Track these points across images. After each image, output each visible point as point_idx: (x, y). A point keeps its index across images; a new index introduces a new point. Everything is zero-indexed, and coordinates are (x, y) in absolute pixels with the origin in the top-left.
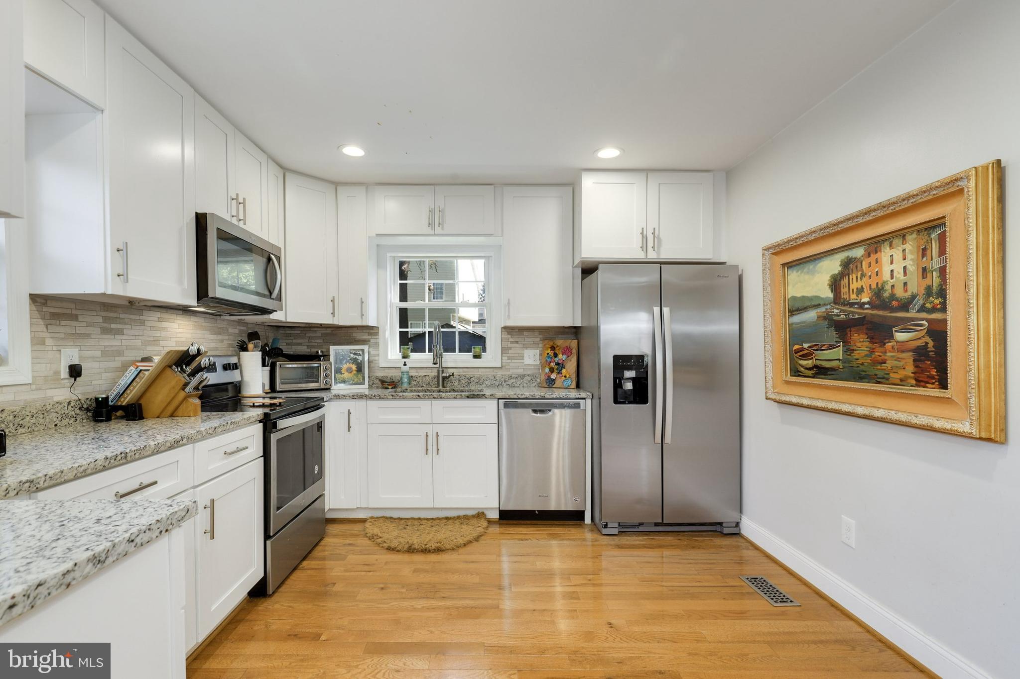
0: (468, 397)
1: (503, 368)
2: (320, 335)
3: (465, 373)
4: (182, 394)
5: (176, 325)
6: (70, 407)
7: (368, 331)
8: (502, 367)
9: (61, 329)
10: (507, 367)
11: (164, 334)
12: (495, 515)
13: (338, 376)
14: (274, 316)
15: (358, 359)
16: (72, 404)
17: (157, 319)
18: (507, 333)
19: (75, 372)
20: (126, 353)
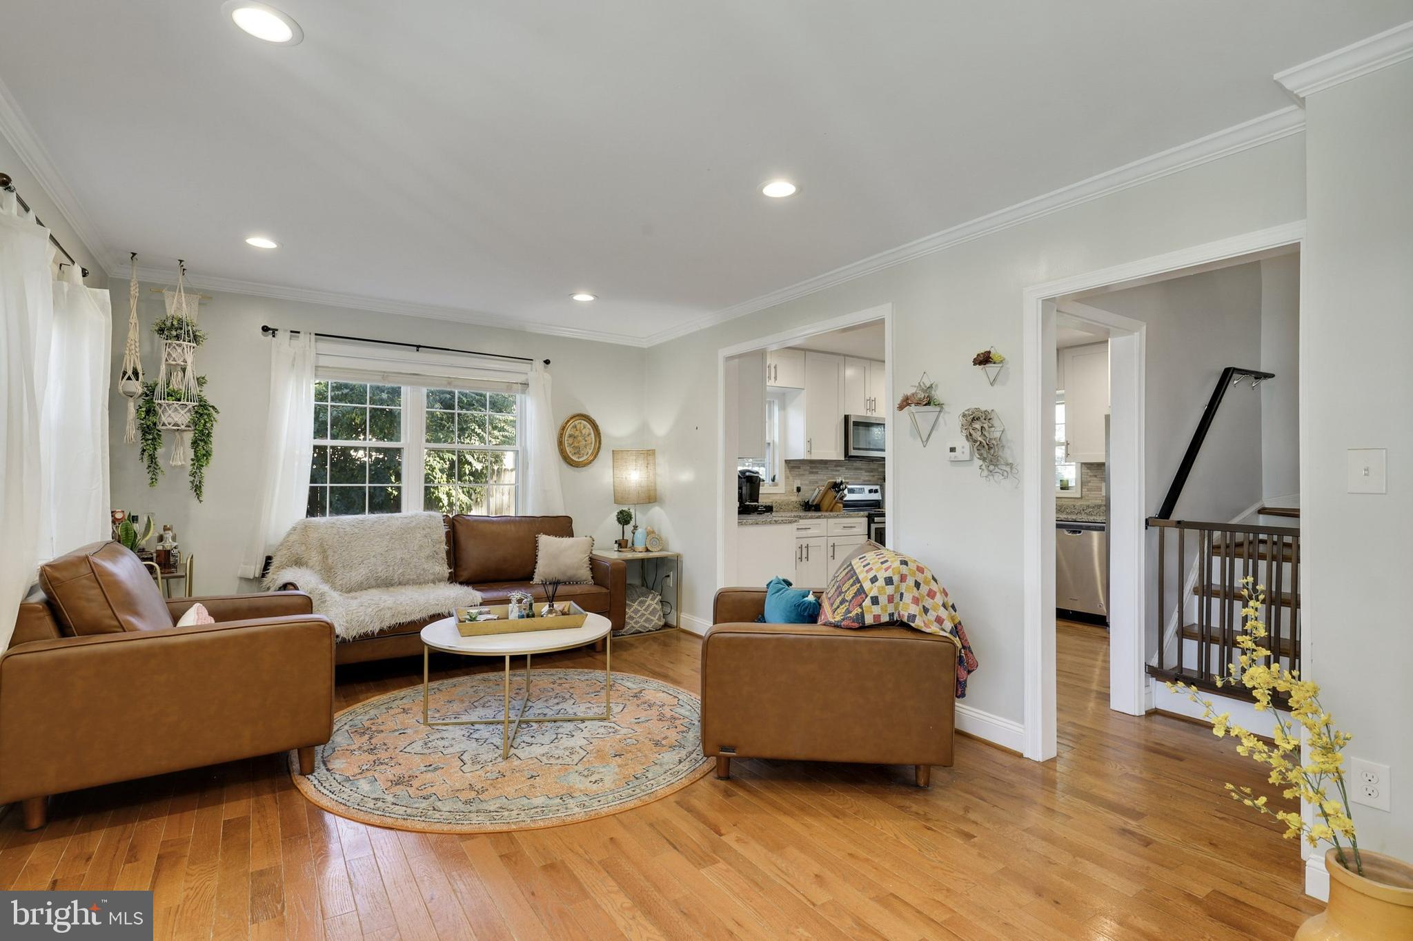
4: (834, 501)
5: (844, 468)
6: (797, 503)
8: (1082, 498)
9: (795, 473)
10: (1086, 498)
11: (837, 473)
18: (1086, 468)
19: (799, 490)
20: (819, 482)
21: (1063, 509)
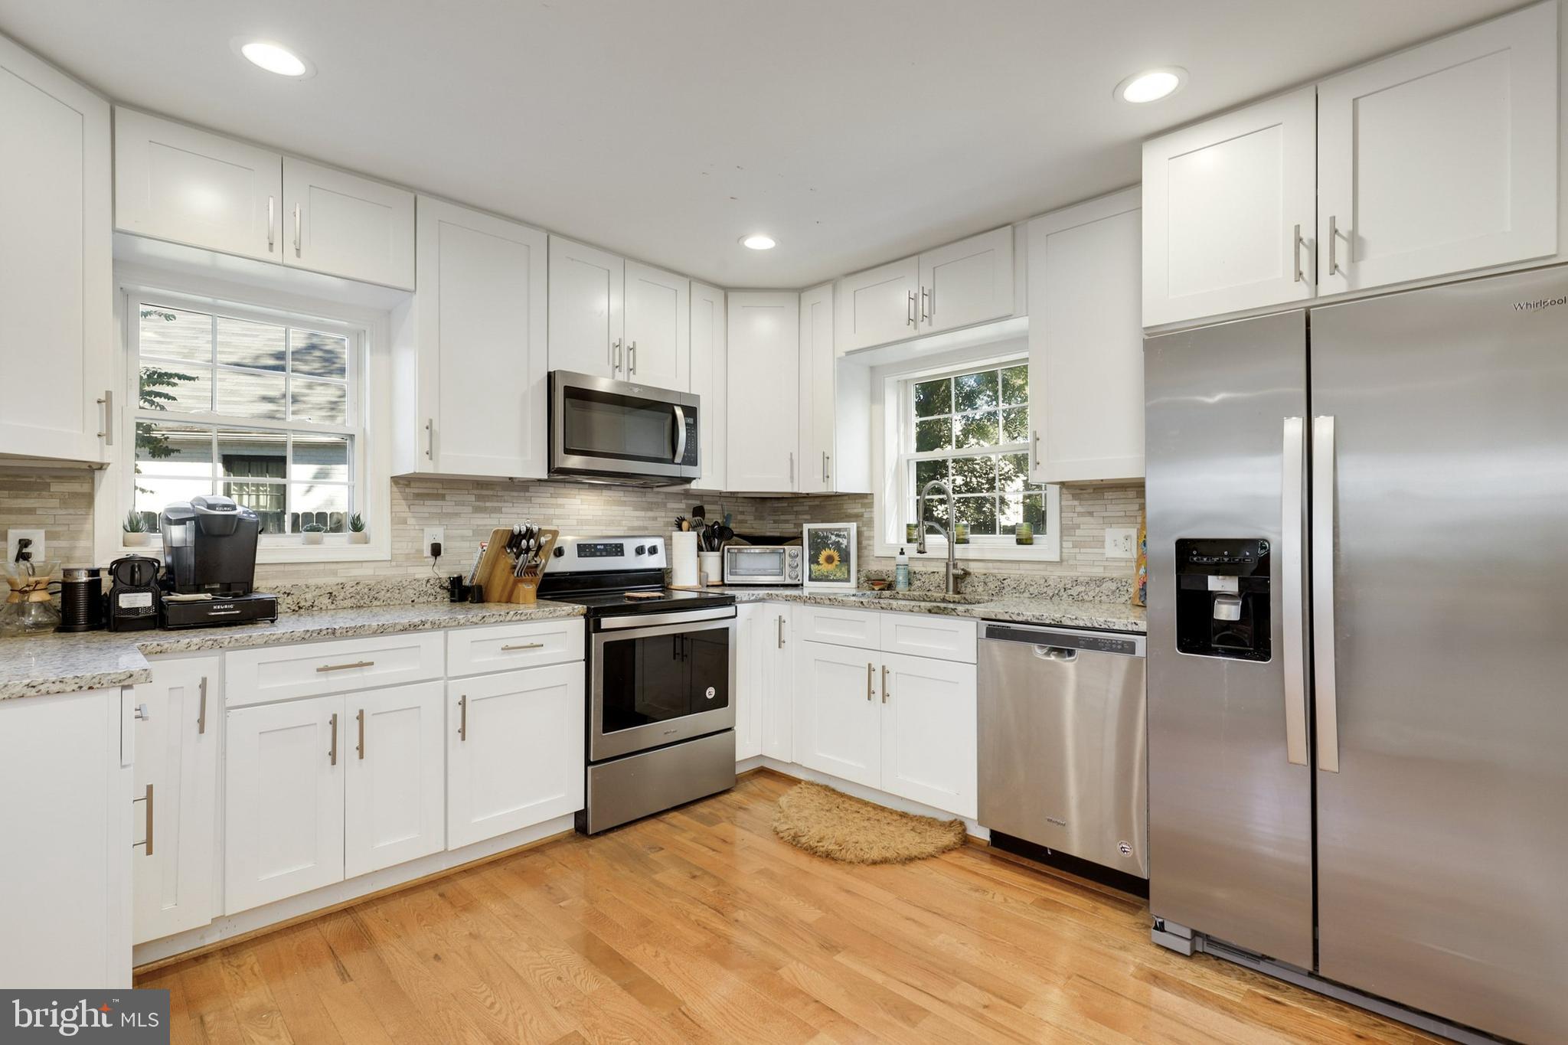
0: (930, 611)
1: (1065, 563)
2: (807, 508)
3: (996, 571)
4: (512, 578)
5: (579, 502)
6: (428, 585)
7: (861, 501)
8: (1062, 561)
9: (425, 509)
10: (1071, 562)
11: (558, 511)
12: (983, 834)
13: (814, 567)
14: (694, 485)
15: (841, 544)
16: (432, 582)
17: (549, 495)
18: (1070, 497)
19: (436, 550)
20: (484, 532)
21: (1023, 586)
